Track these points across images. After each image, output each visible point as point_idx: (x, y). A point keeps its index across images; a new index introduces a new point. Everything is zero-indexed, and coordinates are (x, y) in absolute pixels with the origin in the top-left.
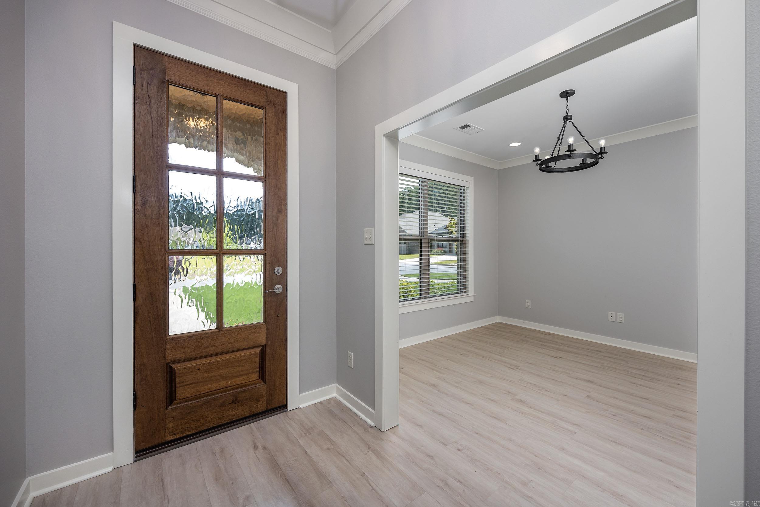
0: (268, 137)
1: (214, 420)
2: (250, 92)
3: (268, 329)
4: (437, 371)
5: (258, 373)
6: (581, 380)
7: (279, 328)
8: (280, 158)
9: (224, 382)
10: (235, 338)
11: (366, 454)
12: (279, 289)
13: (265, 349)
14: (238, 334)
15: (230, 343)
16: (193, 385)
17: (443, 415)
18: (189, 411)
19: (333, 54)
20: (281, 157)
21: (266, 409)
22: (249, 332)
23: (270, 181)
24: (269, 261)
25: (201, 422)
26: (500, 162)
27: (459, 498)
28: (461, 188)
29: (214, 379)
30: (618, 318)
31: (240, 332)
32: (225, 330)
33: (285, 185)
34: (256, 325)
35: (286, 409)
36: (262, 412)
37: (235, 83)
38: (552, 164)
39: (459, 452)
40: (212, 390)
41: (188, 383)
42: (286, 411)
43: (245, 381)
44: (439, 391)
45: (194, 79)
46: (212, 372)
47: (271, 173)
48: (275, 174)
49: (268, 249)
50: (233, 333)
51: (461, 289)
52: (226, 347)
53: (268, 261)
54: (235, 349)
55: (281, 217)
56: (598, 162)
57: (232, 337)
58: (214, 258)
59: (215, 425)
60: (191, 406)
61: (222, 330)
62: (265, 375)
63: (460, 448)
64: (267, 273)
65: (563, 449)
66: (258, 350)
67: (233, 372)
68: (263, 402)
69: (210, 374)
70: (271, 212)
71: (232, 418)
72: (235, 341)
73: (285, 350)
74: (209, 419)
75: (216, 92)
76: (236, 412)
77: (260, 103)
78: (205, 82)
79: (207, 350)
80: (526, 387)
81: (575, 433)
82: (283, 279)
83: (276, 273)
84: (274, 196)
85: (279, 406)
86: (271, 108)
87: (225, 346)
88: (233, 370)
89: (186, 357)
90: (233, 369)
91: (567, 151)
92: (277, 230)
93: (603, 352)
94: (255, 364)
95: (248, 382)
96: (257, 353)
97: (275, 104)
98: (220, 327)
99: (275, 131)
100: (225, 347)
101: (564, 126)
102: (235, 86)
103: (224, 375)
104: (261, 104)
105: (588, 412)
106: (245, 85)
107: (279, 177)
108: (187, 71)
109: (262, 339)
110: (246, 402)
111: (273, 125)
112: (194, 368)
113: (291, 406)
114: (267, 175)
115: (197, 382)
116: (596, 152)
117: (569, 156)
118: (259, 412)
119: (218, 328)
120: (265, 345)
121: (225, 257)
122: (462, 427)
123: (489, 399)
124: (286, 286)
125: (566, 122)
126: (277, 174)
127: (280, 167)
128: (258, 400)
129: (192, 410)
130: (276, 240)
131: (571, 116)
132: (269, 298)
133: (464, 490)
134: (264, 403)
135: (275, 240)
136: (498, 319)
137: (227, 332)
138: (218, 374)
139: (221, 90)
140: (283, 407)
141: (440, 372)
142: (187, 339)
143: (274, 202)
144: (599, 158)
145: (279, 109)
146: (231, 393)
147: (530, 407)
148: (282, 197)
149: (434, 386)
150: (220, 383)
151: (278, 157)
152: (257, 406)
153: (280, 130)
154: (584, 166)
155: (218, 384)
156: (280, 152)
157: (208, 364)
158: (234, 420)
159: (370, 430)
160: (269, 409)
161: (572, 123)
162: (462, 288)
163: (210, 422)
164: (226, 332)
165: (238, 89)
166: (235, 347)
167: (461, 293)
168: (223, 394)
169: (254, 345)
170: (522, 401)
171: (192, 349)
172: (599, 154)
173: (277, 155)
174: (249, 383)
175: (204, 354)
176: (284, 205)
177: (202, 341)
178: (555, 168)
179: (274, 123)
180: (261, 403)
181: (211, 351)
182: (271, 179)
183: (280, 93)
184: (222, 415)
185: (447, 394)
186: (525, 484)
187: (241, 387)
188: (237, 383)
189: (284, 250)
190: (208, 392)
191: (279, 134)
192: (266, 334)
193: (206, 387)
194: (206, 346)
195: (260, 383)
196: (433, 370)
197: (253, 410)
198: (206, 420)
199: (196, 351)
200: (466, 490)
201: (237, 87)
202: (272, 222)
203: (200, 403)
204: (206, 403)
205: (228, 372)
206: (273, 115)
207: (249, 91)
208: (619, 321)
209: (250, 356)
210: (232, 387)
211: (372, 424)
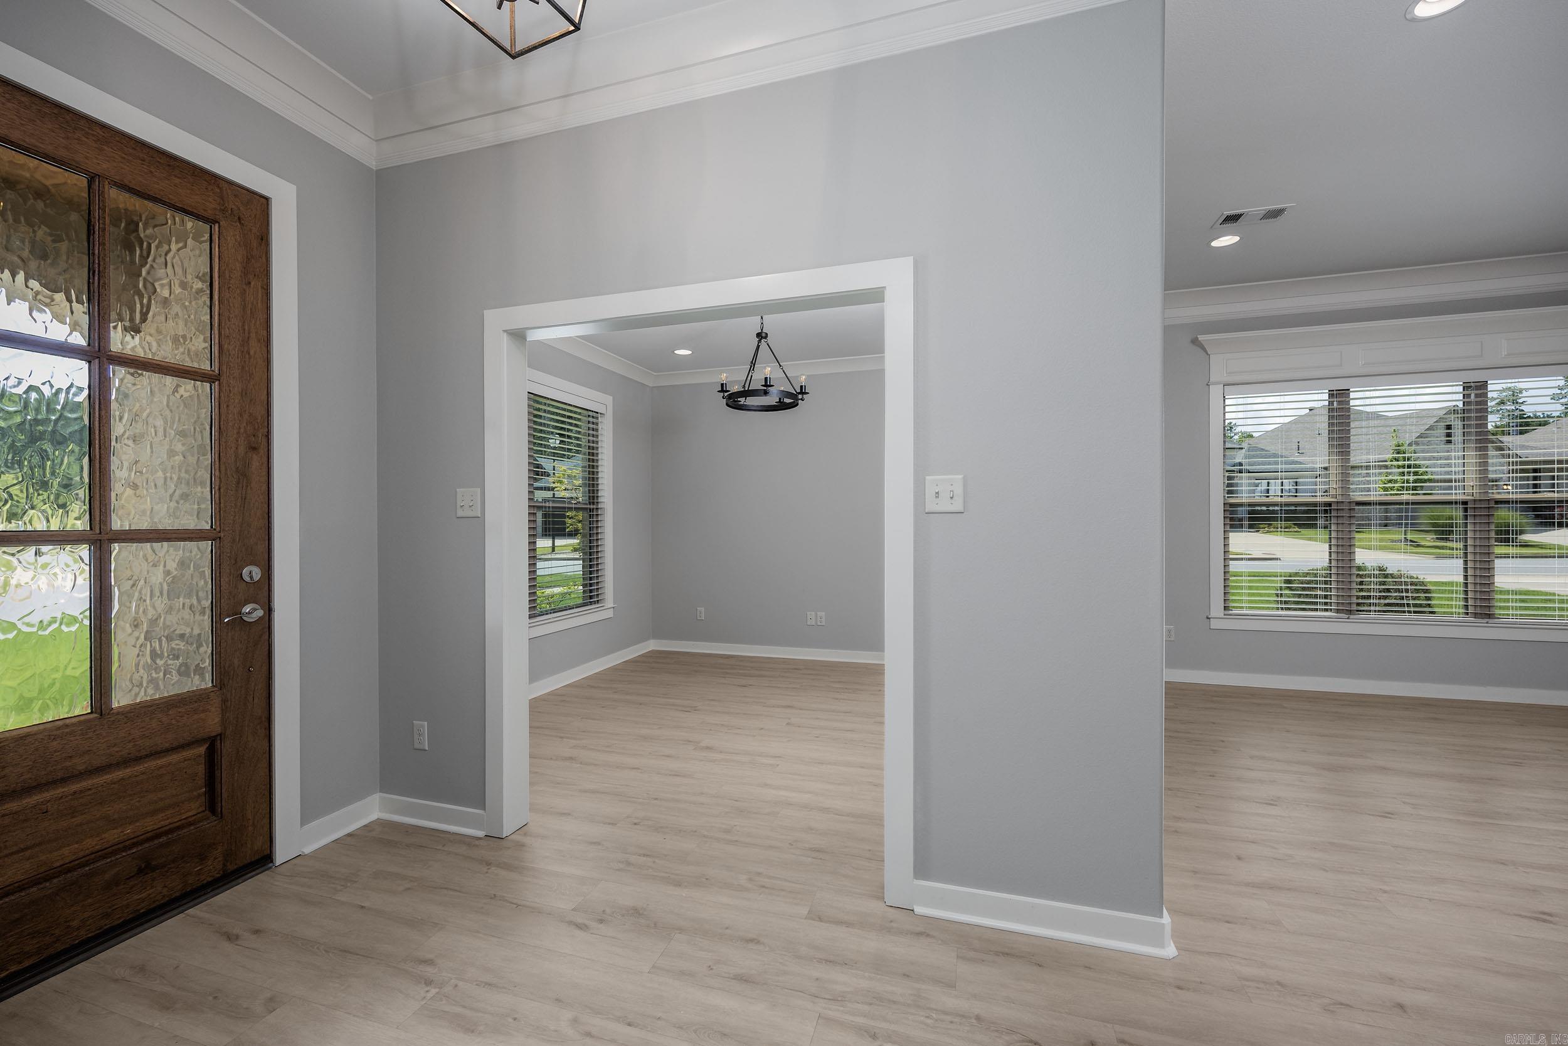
0: (226, 286)
1: (88, 923)
2: (181, 183)
3: (228, 701)
4: (568, 738)
5: (203, 798)
6: (778, 707)
7: (252, 696)
8: (253, 335)
9: (115, 831)
10: (143, 728)
11: (487, 872)
12: (252, 612)
13: (219, 745)
14: (150, 719)
15: (130, 742)
16: (28, 853)
17: (598, 792)
18: (17, 916)
19: (371, 138)
20: (256, 333)
21: (221, 872)
22: (180, 710)
23: (231, 382)
24: (228, 555)
25: (52, 935)
26: (655, 374)
27: (650, 870)
28: (591, 413)
29: (88, 830)
30: (819, 619)
31: (156, 712)
32: (118, 714)
33: (265, 392)
34: (197, 693)
35: (271, 865)
36: (212, 881)
37: (141, 155)
38: (742, 400)
39: (636, 826)
40: (81, 854)
41: (15, 849)
42: (271, 868)
43: (168, 821)
44: (581, 763)
45: (29, 127)
46: (82, 814)
47: (232, 365)
48: (243, 367)
49: (227, 529)
50: (137, 716)
51: (591, 597)
52: (120, 751)
53: (225, 554)
54: (144, 753)
55: (256, 462)
56: (797, 405)
57: (137, 726)
58: (84, 551)
59: (92, 932)
60: (23, 901)
61: (109, 714)
62: (219, 799)
63: (636, 821)
64: (225, 580)
65: (766, 785)
66: (202, 750)
67: (137, 804)
68: (215, 859)
69: (78, 819)
70: (234, 449)
71: (139, 908)
72: (144, 735)
73: (267, 740)
74: (75, 923)
75: (93, 168)
76: (148, 892)
77: (205, 210)
78: (61, 139)
79: (68, 764)
80: (711, 730)
81: (778, 765)
82: (263, 592)
83: (247, 579)
84: (241, 415)
85: (253, 860)
86: (232, 225)
87: (118, 749)
88: (139, 801)
89: (6, 788)
90: (138, 799)
91: (762, 386)
92: (247, 486)
93: (801, 670)
94: (194, 780)
95: (178, 821)
96: (200, 756)
97: (243, 220)
98: (103, 707)
99: (241, 276)
100: (117, 752)
101: (758, 347)
102: (142, 164)
103: (116, 816)
104: (209, 214)
105: (789, 741)
106: (169, 165)
107: (253, 374)
108: (9, 105)
109: (212, 722)
110: (173, 865)
111: (237, 263)
112: (31, 812)
113: (281, 855)
114: (224, 368)
115: (40, 844)
116: (796, 392)
117: (766, 393)
118: (205, 882)
119: (99, 711)
120: (220, 735)
121: (116, 547)
122: (633, 798)
123: (663, 756)
124: (269, 605)
125: (760, 341)
126: (247, 369)
127: (255, 353)
128: (203, 858)
129: (26, 911)
130: (244, 507)
131: (767, 334)
132: (230, 634)
133: (654, 862)
134: (217, 860)
135: (242, 508)
136: (652, 645)
137: (123, 717)
138: (98, 816)
139: (105, 166)
140: (265, 859)
141: (575, 739)
142: (10, 745)
143: (240, 428)
144: (800, 399)
145: (251, 230)
146: (134, 853)
147: (721, 752)
148: (260, 418)
149: (571, 758)
150: (103, 836)
151: (249, 333)
152: (200, 869)
153: (255, 275)
154: (781, 406)
155: (98, 839)
156: (253, 322)
157: (70, 797)
158: (142, 911)
159: (482, 843)
160: (229, 871)
161: (768, 344)
162: (591, 595)
163: (78, 929)
164: (120, 717)
165: (151, 172)
166: (143, 749)
167: (591, 603)
168: (113, 858)
169: (193, 737)
170: (708, 748)
171: (25, 766)
172: (799, 393)
173: (246, 328)
174: (180, 822)
175: (59, 774)
176: (262, 435)
177: (55, 743)
178: (745, 403)
179: (239, 259)
180: (210, 863)
181: (80, 764)
182: (234, 378)
183: (255, 198)
184: (110, 907)
185: (595, 765)
186: (727, 831)
187: (158, 836)
188: (149, 828)
189: (264, 529)
190: (70, 862)
191: (252, 284)
192: (222, 710)
193: (66, 851)
194: (64, 755)
195: (208, 818)
196: (562, 737)
197: (190, 882)
198: (69, 926)
199: (38, 770)
200: (656, 860)
201: (148, 166)
202: (234, 469)
203: (50, 891)
204: (68, 888)
205: (125, 808)
206: (236, 240)
207: (177, 181)
208: (819, 624)
209: (182, 764)
210: (135, 840)
211: (481, 834)
